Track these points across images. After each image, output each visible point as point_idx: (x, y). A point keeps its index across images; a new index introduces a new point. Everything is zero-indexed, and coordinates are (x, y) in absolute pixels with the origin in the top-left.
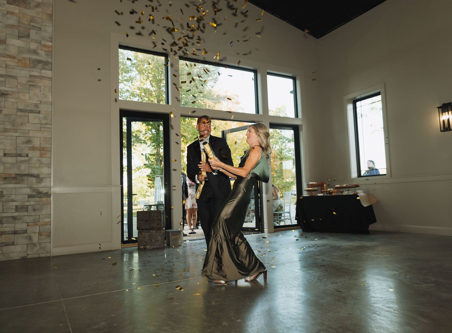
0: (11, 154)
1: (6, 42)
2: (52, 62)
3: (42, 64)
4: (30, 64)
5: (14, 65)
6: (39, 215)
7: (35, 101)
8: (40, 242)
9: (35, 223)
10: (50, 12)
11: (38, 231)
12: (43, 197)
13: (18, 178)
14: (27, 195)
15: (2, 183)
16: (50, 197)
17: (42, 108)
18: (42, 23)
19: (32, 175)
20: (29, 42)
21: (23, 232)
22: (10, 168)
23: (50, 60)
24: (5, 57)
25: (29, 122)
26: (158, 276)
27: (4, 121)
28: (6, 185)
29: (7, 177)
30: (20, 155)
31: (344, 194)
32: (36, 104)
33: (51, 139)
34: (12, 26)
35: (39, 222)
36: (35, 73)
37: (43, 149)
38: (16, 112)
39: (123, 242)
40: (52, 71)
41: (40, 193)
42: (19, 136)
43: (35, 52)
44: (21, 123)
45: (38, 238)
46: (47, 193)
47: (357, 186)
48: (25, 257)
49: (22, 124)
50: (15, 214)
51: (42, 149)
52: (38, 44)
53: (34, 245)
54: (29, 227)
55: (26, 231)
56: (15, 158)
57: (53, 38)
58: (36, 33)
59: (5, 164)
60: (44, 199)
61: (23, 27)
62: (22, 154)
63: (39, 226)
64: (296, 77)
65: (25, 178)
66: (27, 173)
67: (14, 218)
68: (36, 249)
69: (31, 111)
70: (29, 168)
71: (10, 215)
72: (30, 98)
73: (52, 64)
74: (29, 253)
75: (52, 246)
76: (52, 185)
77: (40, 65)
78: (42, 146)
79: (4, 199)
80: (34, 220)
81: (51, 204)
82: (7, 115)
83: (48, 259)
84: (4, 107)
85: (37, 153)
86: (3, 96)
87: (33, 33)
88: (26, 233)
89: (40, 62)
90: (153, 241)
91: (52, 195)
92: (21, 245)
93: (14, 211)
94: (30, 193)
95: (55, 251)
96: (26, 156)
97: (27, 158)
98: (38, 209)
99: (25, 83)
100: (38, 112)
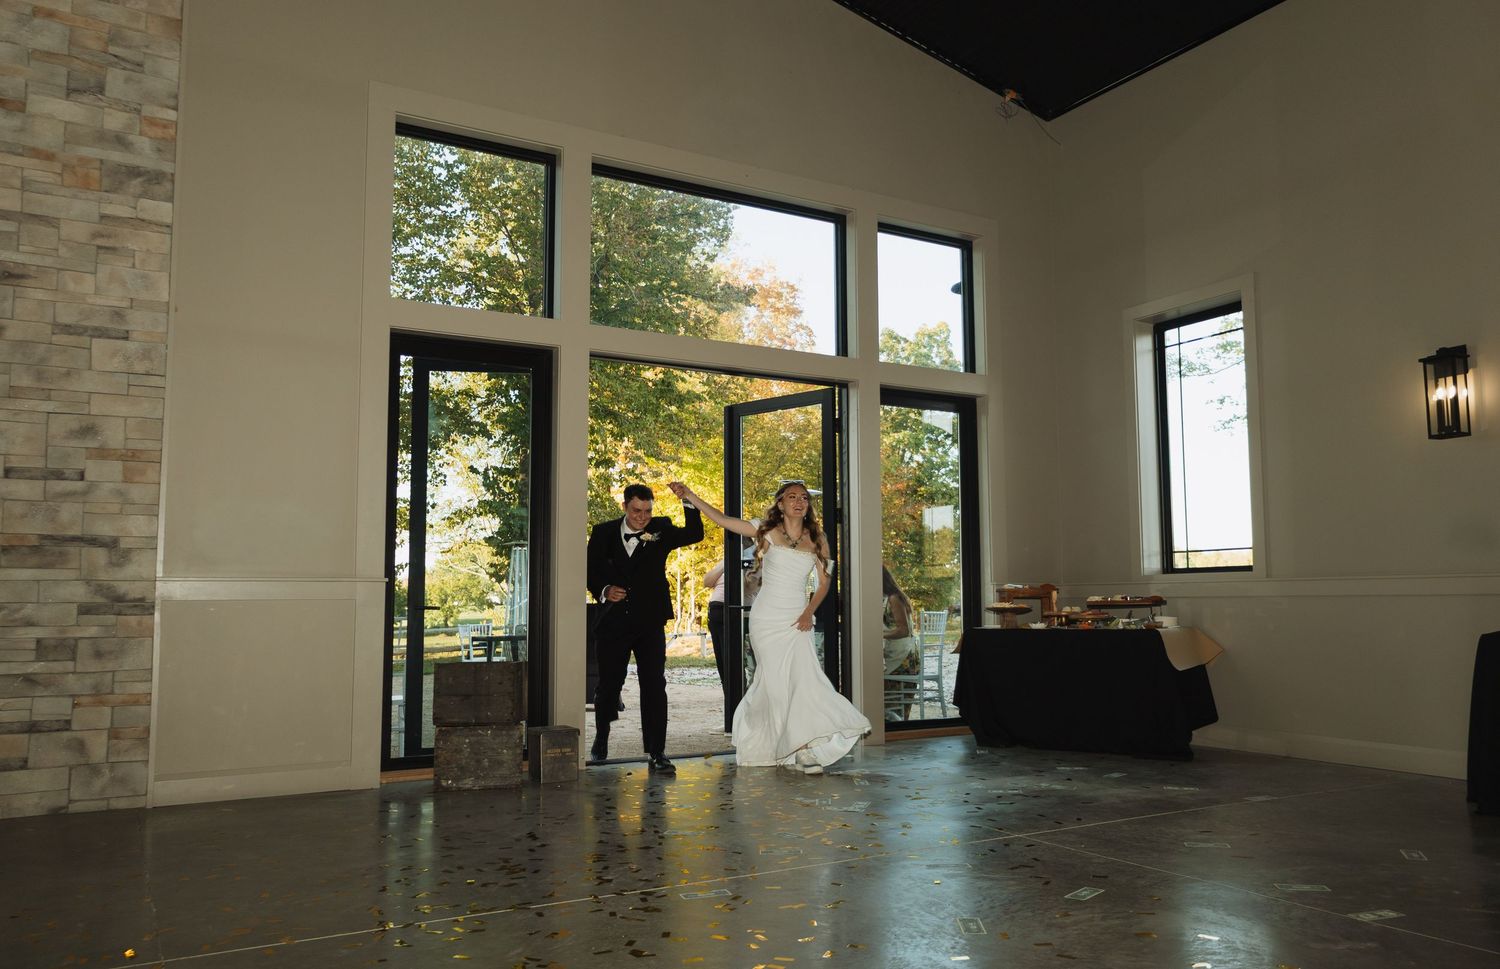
0: (29, 470)
1: (24, 104)
2: (173, 175)
3: (140, 180)
4: (101, 181)
5: (47, 180)
6: (114, 672)
7: (114, 298)
8: (113, 759)
9: (99, 696)
10: (174, 14)
11: (108, 725)
12: (130, 611)
13: (50, 549)
14: (75, 605)
16: (153, 614)
17: (137, 322)
18: (147, 47)
19: (94, 542)
20: (102, 108)
21: (57, 727)
22: (24, 516)
23: (167, 168)
24: (22, 155)
25: (90, 369)
26: (484, 885)
27: (8, 361)
28: (8, 571)
29: (13, 547)
30: (59, 475)
31: (1115, 628)
32: (117, 310)
33: (163, 423)
34: (49, 55)
35: (112, 693)
36: (118, 208)
37: (133, 456)
38: (50, 332)
39: (388, 764)
40: (173, 202)
41: (120, 600)
42: (57, 411)
43: (120, 141)
44: (63, 371)
45: (108, 748)
46: (142, 600)
47: (1158, 602)
48: (64, 808)
49: (68, 374)
50: (37, 667)
51: (130, 454)
52: (132, 115)
53: (94, 770)
54: (78, 710)
55: (68, 722)
56: (42, 483)
57: (181, 98)
58: (127, 80)
59: (6, 503)
60: (133, 620)
61: (83, 61)
62: (65, 471)
63: (113, 707)
64: (971, 242)
65: (72, 550)
66: (79, 533)
67: (30, 680)
68: (98, 783)
69: (101, 333)
70: (86, 515)
71: (16, 669)
73: (173, 181)
74: (76, 794)
75: (152, 775)
76: (160, 574)
77: (135, 185)
78: (131, 445)
80: (95, 687)
81: (152, 637)
82: (21, 345)
83: (138, 816)
84: (11, 318)
85: (116, 468)
86: (10, 281)
87: (115, 81)
88: (67, 730)
89: (134, 172)
90: (486, 763)
91: (157, 608)
92: (48, 768)
93: (32, 658)
94: (85, 600)
95: (164, 791)
96: (76, 477)
97: (79, 485)
98: (111, 653)
99: (83, 241)
100: (122, 335)
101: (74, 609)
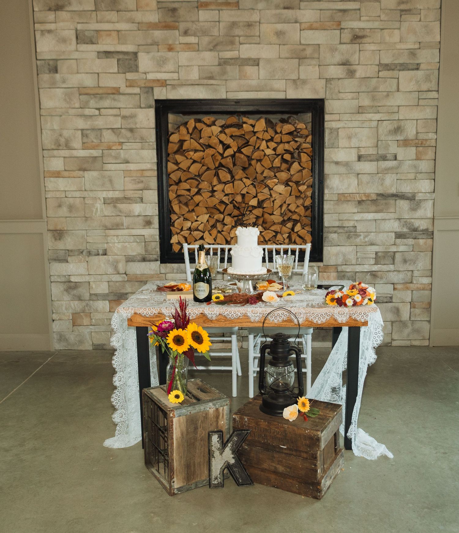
0: (369, 155)
6: (412, 271)
7: (411, 43)
8: (412, 319)
9: (406, 285)
11: (410, 300)
12: (420, 237)
13: (381, 201)
14: (394, 233)
15: (356, 210)
16: (433, 239)
17: (424, 57)
19: (402, 196)
21: (386, 301)
25: (398, 91)
27: (358, 91)
28: (362, 215)
29: (363, 201)
30: (384, 158)
32: (412, 50)
37: (422, 144)
38: (378, 70)
41: (415, 230)
42: (383, 119)
44: (385, 94)
45: (410, 313)
46: (427, 230)
48: (390, 343)
49: (388, 96)
50: (375, 268)
51: (420, 143)
53: (404, 324)
54: (396, 292)
55: (391, 298)
56: (376, 163)
59: (360, 176)
60: (422, 241)
62: (387, 155)
63: (412, 291)
65: (392, 201)
66: (395, 192)
67: (374, 274)
68: (407, 331)
69: (404, 67)
70: (398, 181)
71: (366, 268)
72: (401, 38)
74: (395, 336)
75: (432, 328)
76: (436, 215)
78: (421, 136)
79: (358, 240)
80: (404, 279)
81: (432, 251)
82: (363, 80)
84: (359, 64)
85: (412, 151)
86: (358, 40)
88: (391, 302)
91: (435, 234)
93: (374, 262)
94: (398, 230)
95: (438, 338)
96: (393, 159)
97: (394, 163)
98: (411, 260)
99: (393, 8)
100: (415, 67)
101: (393, 235)
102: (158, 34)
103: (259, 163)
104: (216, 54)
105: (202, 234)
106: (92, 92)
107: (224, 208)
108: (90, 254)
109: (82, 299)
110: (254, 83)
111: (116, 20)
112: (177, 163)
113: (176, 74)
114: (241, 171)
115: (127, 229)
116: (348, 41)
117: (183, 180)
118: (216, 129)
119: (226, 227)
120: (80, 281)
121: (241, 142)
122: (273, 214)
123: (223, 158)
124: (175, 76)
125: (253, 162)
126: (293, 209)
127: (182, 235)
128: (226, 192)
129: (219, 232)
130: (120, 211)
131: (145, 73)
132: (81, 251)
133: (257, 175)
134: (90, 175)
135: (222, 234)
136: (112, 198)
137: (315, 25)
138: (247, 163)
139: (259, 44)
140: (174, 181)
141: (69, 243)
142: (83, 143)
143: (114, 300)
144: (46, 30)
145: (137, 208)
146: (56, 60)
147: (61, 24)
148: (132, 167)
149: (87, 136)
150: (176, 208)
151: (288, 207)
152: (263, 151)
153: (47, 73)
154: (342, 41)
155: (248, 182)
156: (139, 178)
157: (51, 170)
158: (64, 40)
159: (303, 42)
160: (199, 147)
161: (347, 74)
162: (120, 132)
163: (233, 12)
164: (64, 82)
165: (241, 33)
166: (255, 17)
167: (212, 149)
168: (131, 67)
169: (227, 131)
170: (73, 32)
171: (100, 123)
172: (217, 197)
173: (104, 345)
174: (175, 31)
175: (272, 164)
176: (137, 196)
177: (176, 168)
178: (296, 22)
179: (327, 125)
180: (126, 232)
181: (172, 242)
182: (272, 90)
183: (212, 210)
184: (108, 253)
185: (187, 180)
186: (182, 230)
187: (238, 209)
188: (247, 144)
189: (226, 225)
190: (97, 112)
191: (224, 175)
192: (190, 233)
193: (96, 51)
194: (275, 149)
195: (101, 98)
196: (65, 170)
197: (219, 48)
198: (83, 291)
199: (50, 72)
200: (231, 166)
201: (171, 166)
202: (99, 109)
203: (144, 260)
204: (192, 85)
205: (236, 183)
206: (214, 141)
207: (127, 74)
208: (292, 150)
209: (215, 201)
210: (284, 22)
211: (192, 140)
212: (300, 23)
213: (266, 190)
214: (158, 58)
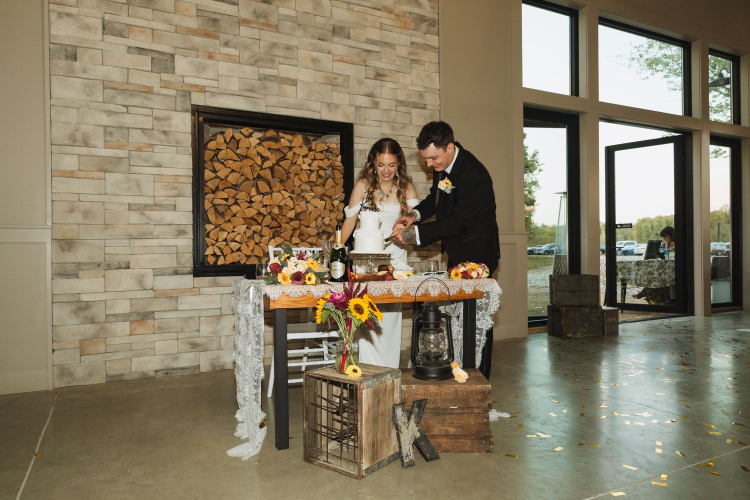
2: (438, 21)
3: (427, 23)
4: (410, 24)
5: (389, 24)
7: (419, 87)
17: (429, 99)
23: (436, 17)
24: (380, 10)
25: (412, 124)
27: (381, 120)
32: (420, 93)
36: (418, 38)
38: (395, 105)
40: (439, 36)
43: (417, 2)
44: (402, 125)
49: (404, 127)
69: (415, 106)
72: (412, 82)
73: (439, 25)
77: (424, 26)
82: (385, 111)
84: (381, 98)
85: (424, 176)
86: (380, 78)
89: (423, 19)
99: (405, 57)
100: (423, 106)
102: (198, 40)
103: (297, 176)
104: (256, 68)
105: (238, 246)
106: (121, 87)
107: (261, 219)
108: (109, 267)
109: (94, 321)
110: (293, 101)
111: (152, 19)
112: (215, 171)
113: (216, 82)
114: (279, 183)
115: (156, 239)
116: (372, 77)
117: (221, 189)
118: (254, 140)
119: (264, 238)
120: (93, 300)
121: (280, 156)
122: (309, 227)
123: (262, 169)
124: (215, 84)
125: (292, 175)
126: (327, 223)
127: (217, 247)
128: (265, 204)
129: (256, 244)
130: (149, 219)
131: (183, 77)
132: (98, 263)
133: (295, 188)
134: (112, 178)
135: (259, 245)
136: (139, 204)
137: (345, 59)
138: (285, 176)
139: (296, 66)
140: (211, 189)
141: (80, 255)
142: (105, 141)
143: (137, 321)
144: (65, 13)
145: (169, 216)
146: (76, 47)
147: (86, 10)
148: (163, 171)
149: (111, 134)
150: (212, 217)
151: (322, 220)
152: (300, 165)
153: (62, 59)
154: (367, 76)
155: (286, 194)
156: (172, 184)
157: (60, 168)
158: (87, 28)
159: (335, 71)
160: (236, 158)
161: (372, 104)
162: (152, 133)
163: (273, 34)
164: (85, 72)
165: (281, 54)
166: (293, 42)
167: (250, 160)
168: (167, 68)
169: (264, 143)
170: (100, 21)
171: (128, 120)
172: (255, 208)
173: (122, 375)
174: (216, 40)
175: (309, 178)
176: (170, 202)
177: (213, 175)
178: (329, 53)
179: (356, 146)
180: (155, 242)
181: (206, 253)
182: (309, 110)
183: (250, 221)
184: (131, 267)
185: (224, 189)
186: (217, 241)
187: (276, 220)
188: (284, 158)
189: (264, 236)
190: (125, 109)
191: (262, 186)
192: (227, 245)
193: (126, 46)
194: (310, 165)
195: (131, 95)
196: (79, 170)
197: (260, 63)
198: (98, 312)
199: (67, 58)
200: (269, 177)
201: (208, 174)
202: (126, 106)
203: (176, 273)
204: (233, 95)
205: (274, 194)
206: (253, 152)
207: (162, 74)
208: (325, 167)
209: (252, 212)
210: (319, 51)
211: (228, 149)
212: (333, 55)
213: (303, 203)
214: (197, 64)
